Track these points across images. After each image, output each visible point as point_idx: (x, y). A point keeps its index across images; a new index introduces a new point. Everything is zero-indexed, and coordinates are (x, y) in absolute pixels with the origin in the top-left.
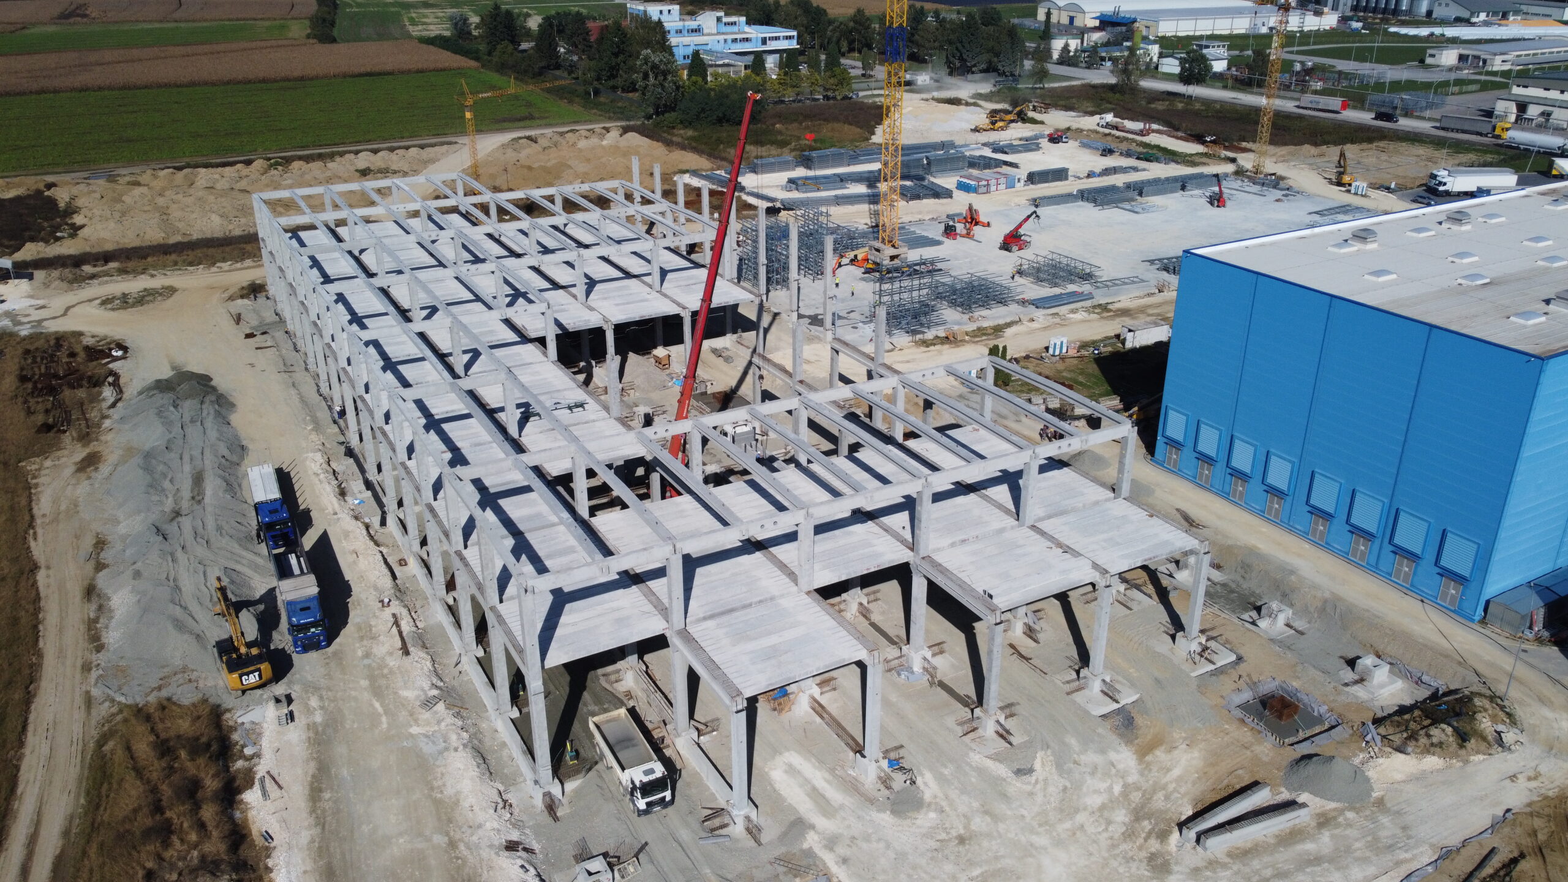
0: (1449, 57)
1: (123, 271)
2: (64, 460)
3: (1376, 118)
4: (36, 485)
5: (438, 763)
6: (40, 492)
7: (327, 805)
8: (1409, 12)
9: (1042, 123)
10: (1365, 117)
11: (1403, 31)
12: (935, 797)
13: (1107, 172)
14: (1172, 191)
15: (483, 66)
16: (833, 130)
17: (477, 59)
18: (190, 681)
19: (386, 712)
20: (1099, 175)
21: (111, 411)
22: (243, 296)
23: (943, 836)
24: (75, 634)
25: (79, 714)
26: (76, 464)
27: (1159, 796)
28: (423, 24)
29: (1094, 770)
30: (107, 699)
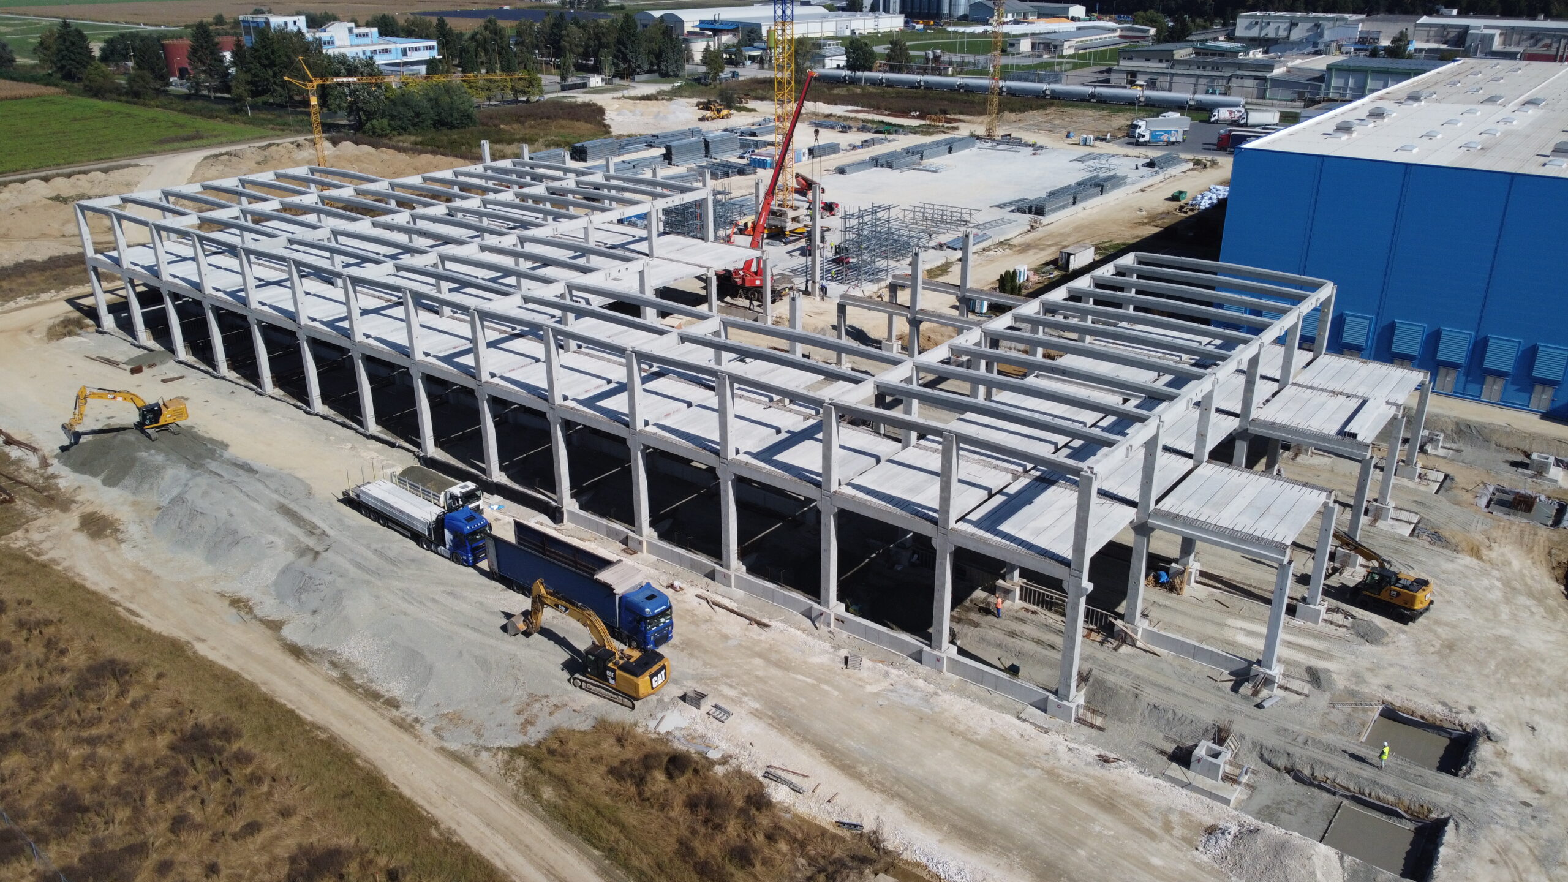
0: (1025, 46)
2: (55, 529)
4: (55, 561)
5: (936, 710)
6: (70, 568)
7: (877, 777)
8: (950, 15)
11: (961, 29)
15: (69, 92)
16: (562, 127)
17: (56, 86)
18: (557, 707)
19: (819, 680)
20: (863, 146)
21: (50, 470)
22: (70, 334)
23: (1432, 649)
24: (339, 697)
25: (461, 773)
26: (79, 530)
27: (1529, 581)
29: (1464, 575)
30: (477, 748)
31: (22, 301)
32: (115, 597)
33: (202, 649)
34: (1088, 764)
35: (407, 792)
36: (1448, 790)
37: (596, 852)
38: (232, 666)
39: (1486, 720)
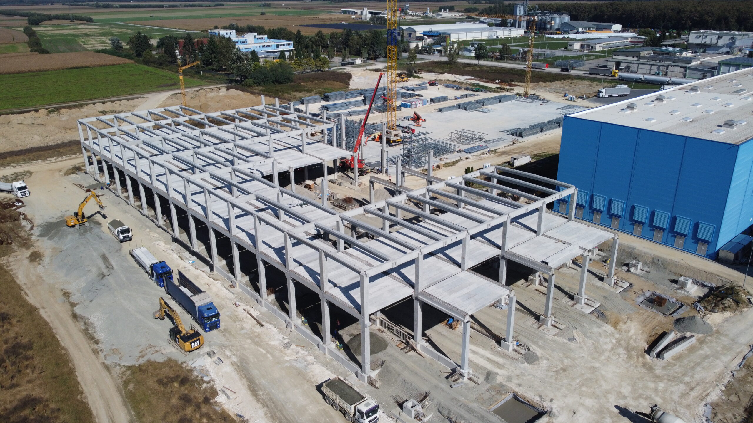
0: (577, 46)
2: (20, 257)
3: (561, 71)
4: (12, 270)
5: (308, 371)
6: (15, 274)
7: (264, 397)
8: (551, 29)
10: (557, 70)
11: (552, 36)
13: (463, 96)
14: (497, 103)
15: (136, 62)
16: (329, 84)
17: (132, 59)
18: (157, 351)
19: (268, 352)
20: (460, 98)
21: (32, 232)
22: (73, 173)
24: (80, 338)
25: (105, 373)
26: (28, 258)
27: (632, 341)
28: (91, 44)
29: (600, 335)
30: (116, 365)
31: (65, 157)
32: (24, 287)
33: (42, 312)
35: (79, 379)
37: (133, 413)
38: (48, 320)
39: (555, 407)
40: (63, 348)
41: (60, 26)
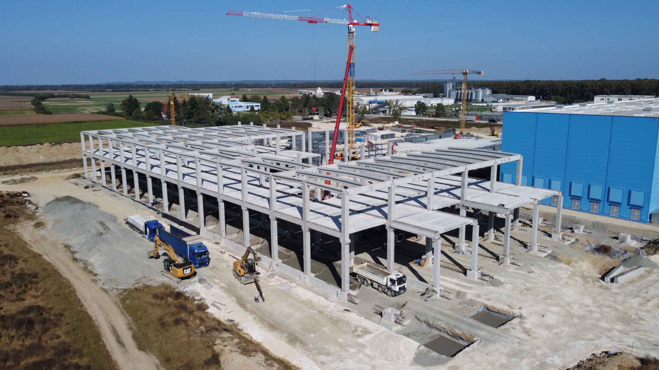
0: (500, 109)
1: (5, 174)
2: (24, 225)
3: (489, 122)
4: (18, 233)
5: (291, 291)
6: (21, 235)
9: (372, 126)
10: (485, 122)
11: (478, 104)
12: (505, 281)
14: (437, 139)
15: (127, 119)
17: (123, 117)
18: (151, 280)
20: (406, 136)
21: (37, 211)
22: (73, 178)
23: (519, 289)
24: (79, 272)
25: (103, 294)
26: (33, 226)
27: (585, 273)
28: (88, 110)
29: (556, 269)
30: (113, 289)
31: (66, 170)
32: (29, 242)
33: (45, 257)
34: (338, 311)
35: (80, 297)
36: (487, 331)
37: (130, 318)
38: (51, 262)
39: (524, 312)
40: (64, 278)
41: (62, 102)
